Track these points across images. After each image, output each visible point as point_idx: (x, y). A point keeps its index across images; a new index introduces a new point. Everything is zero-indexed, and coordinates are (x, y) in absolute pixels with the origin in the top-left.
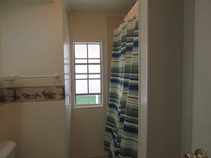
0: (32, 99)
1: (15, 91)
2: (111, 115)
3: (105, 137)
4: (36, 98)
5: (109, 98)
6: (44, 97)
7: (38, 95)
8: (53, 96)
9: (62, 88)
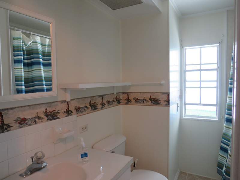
0: (141, 103)
1: (128, 95)
2: (228, 132)
3: (219, 157)
4: (144, 103)
5: (226, 111)
6: (150, 102)
7: (146, 100)
8: (159, 102)
9: (167, 95)
